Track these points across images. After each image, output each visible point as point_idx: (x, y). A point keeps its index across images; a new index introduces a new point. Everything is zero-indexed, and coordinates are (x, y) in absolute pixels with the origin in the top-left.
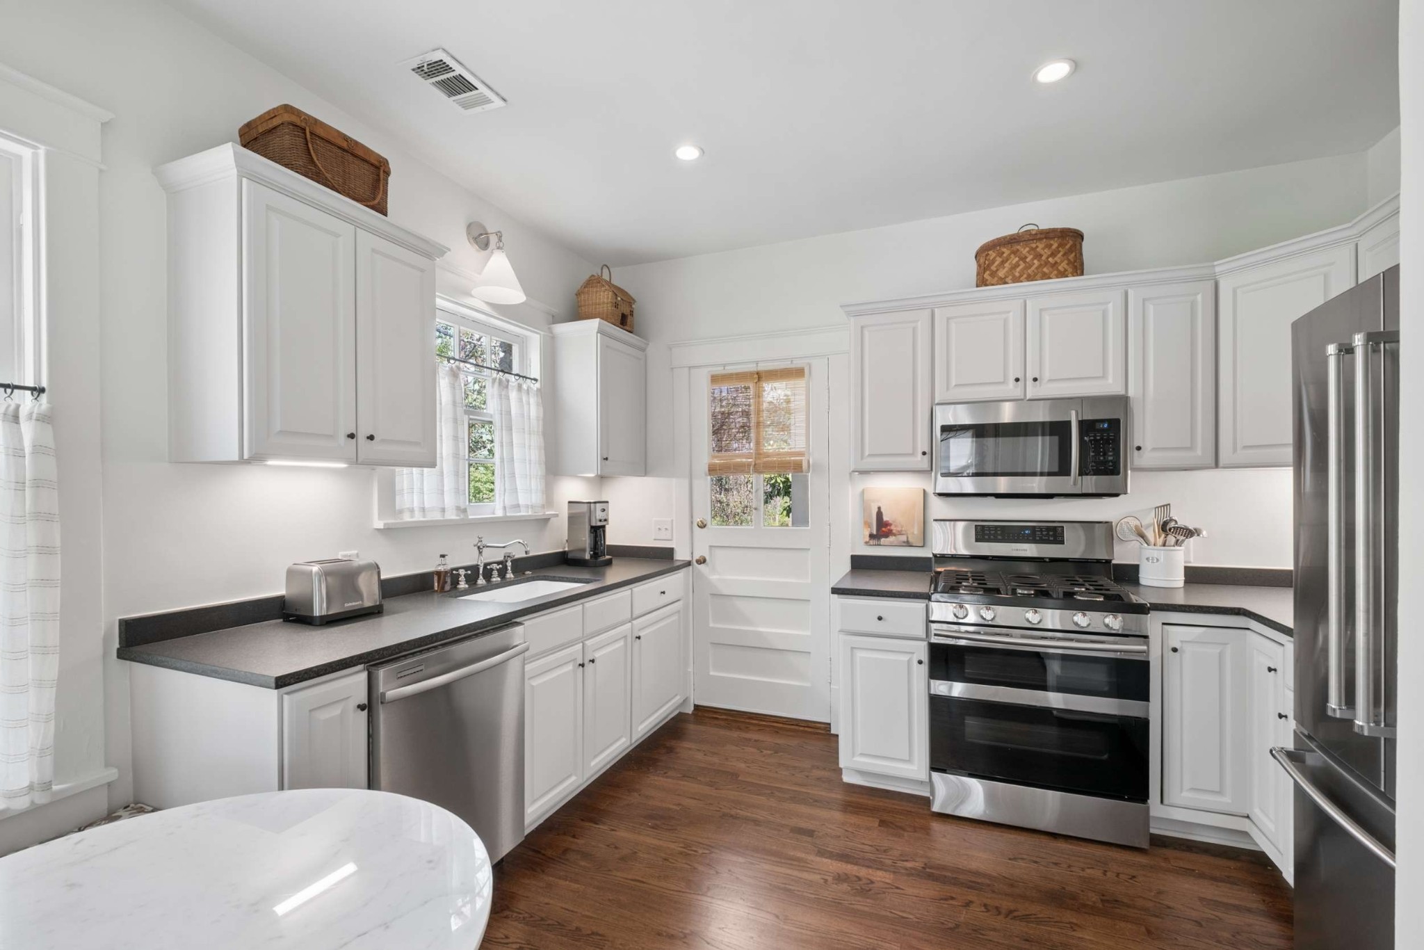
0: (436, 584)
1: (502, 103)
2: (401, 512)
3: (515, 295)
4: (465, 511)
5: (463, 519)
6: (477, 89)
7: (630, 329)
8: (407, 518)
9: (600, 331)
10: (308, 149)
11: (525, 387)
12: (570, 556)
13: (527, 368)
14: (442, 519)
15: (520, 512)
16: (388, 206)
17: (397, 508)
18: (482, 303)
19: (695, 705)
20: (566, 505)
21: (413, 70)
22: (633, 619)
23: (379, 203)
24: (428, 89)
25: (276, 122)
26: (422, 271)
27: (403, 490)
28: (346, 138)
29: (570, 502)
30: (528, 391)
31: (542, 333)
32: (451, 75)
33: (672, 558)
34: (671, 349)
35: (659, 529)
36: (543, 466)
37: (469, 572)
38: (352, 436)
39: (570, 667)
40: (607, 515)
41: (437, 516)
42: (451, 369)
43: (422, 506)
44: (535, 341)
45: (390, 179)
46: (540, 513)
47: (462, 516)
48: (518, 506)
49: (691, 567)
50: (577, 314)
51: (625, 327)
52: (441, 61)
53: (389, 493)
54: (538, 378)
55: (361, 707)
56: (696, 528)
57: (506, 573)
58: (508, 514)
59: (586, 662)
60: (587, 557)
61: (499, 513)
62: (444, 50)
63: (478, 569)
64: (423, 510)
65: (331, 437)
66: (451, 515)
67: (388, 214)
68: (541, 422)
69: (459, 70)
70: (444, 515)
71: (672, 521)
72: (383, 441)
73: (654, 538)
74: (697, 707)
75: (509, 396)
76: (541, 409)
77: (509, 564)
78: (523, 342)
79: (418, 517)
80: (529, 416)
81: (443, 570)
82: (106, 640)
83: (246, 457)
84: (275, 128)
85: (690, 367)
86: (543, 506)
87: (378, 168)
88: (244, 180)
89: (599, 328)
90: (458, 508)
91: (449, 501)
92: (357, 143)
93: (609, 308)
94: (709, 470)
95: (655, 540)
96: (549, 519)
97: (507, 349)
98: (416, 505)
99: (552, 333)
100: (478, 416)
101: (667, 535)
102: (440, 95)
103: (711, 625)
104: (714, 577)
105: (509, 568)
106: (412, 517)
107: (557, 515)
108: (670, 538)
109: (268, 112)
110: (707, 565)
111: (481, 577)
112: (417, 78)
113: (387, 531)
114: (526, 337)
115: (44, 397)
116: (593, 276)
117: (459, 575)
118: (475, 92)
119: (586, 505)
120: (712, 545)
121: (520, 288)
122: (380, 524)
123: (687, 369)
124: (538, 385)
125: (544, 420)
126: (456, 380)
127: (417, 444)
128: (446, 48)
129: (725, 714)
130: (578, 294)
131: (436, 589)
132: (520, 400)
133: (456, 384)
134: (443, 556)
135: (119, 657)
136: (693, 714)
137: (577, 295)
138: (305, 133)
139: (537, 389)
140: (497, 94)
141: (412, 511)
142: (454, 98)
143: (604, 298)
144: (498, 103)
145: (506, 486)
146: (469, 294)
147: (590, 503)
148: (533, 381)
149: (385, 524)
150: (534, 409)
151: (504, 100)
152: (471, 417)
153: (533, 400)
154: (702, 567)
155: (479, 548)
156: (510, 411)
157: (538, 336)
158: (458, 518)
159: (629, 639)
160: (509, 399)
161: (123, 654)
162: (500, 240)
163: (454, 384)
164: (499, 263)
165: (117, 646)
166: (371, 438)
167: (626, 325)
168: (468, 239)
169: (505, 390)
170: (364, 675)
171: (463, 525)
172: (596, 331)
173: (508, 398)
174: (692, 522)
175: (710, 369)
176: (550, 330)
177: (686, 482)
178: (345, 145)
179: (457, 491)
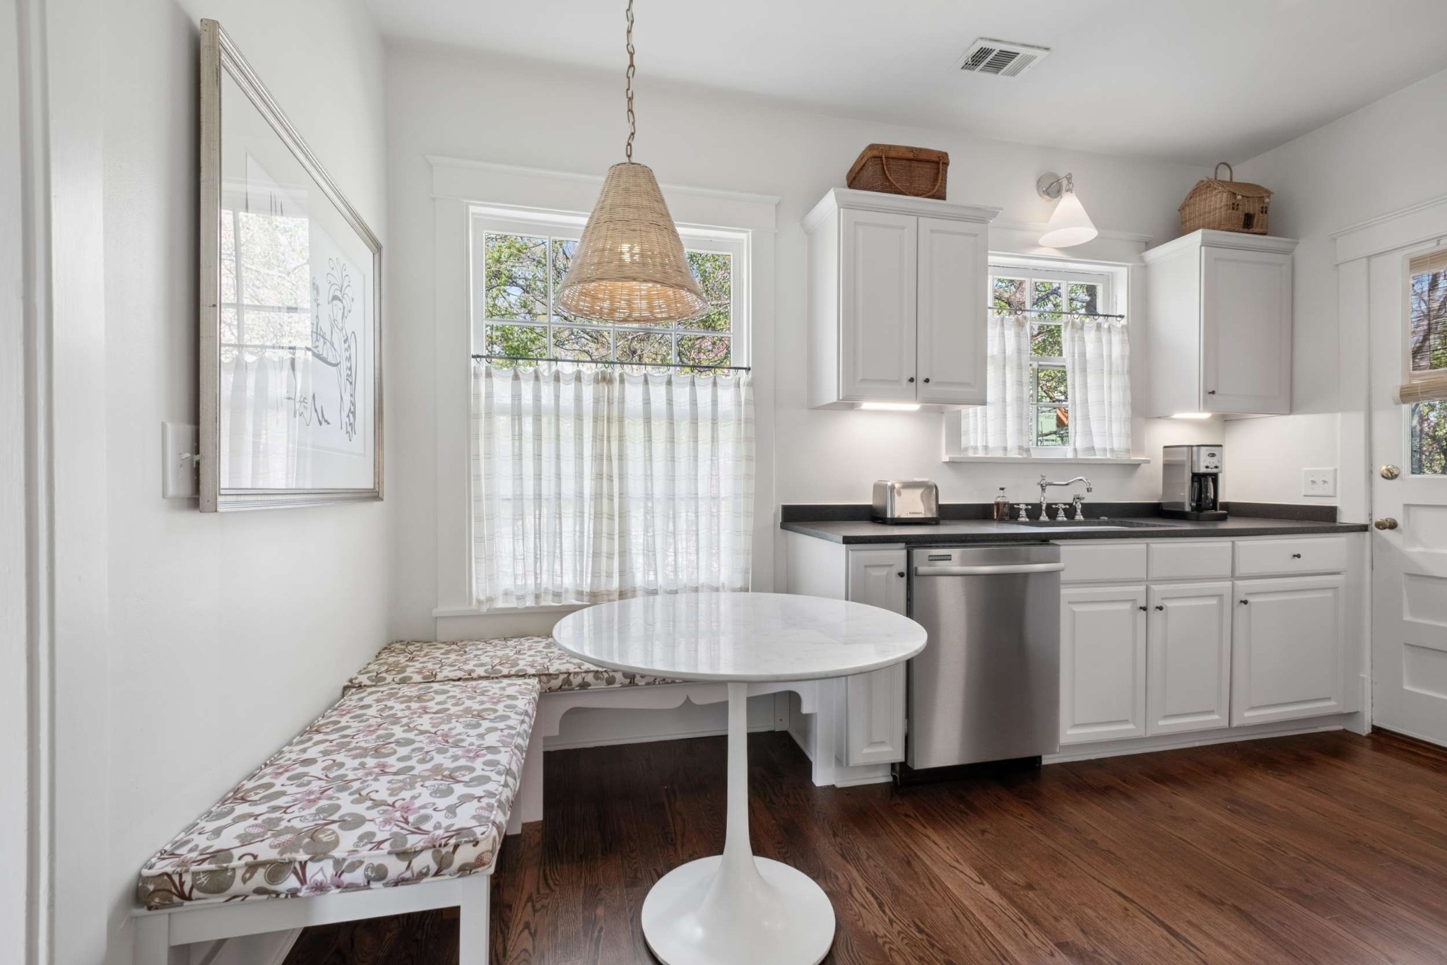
0: (995, 514)
1: (1046, 53)
2: (966, 449)
3: (1088, 233)
4: (1028, 450)
5: (1026, 458)
6: (1018, 54)
7: (1261, 231)
8: (971, 454)
9: (1205, 243)
10: (884, 170)
11: (1106, 326)
12: (1165, 508)
13: (1112, 307)
14: (1004, 457)
15: (1095, 455)
16: (947, 191)
17: (963, 446)
18: (1055, 250)
19: (1373, 727)
20: (1161, 451)
21: (963, 68)
22: (1233, 577)
23: (938, 190)
24: (980, 76)
25: (864, 161)
26: (975, 235)
27: (968, 430)
28: (911, 149)
29: (1165, 447)
30: (1109, 330)
31: (1130, 264)
32: (995, 53)
33: (1334, 520)
34: (1335, 240)
35: (1313, 482)
36: (1128, 408)
37: (1030, 507)
38: (912, 380)
39: (1127, 606)
40: (1221, 461)
41: (999, 454)
42: (1017, 320)
43: (984, 444)
44: (1121, 274)
45: (949, 168)
46: (1124, 458)
47: (1025, 455)
48: (1093, 448)
49: (1367, 534)
50: (1180, 229)
51: (1251, 230)
52: (982, 48)
53: (955, 433)
54: (1126, 315)
55: (901, 575)
56: (1379, 481)
57: (1075, 515)
58: (1079, 457)
59: (1151, 607)
60: (1187, 508)
61: (1070, 455)
62: (982, 38)
63: (1041, 506)
64: (986, 448)
65: (897, 382)
66: (1014, 454)
67: (947, 197)
68: (1126, 361)
69: (998, 47)
70: (1006, 453)
71: (1336, 470)
72: (938, 383)
73: (1303, 493)
74: (1377, 731)
75: (1084, 338)
76: (1127, 347)
77: (1079, 506)
78: (1109, 279)
79: (981, 454)
80: (1111, 356)
81: (1001, 501)
82: (775, 515)
83: (841, 398)
84: (864, 165)
85: (1369, 258)
86: (1128, 451)
87: (938, 163)
88: (842, 210)
89: (1202, 240)
90: (1020, 448)
91: (1012, 442)
92: (921, 150)
93: (1223, 213)
94: (1401, 396)
95: (1305, 496)
96: (1139, 464)
97: (1091, 290)
98: (979, 445)
99: (1143, 262)
100: (1049, 362)
101: (1328, 490)
102: (989, 77)
103: (1407, 618)
104: (1413, 550)
105: (1079, 511)
106: (975, 453)
107: (1148, 462)
108: (1331, 493)
109: (860, 156)
110: (1400, 531)
111: (1044, 513)
112: (966, 72)
113: (952, 464)
114: (1112, 273)
115: (750, 372)
116: (1202, 181)
117: (1019, 510)
118: (1018, 57)
119: (1185, 449)
120: (1407, 503)
121: (1091, 223)
122: (946, 458)
123: (1364, 261)
124: (1124, 322)
125: (1131, 358)
126: (1022, 330)
127: (968, 384)
128: (982, 36)
129: (1435, 752)
130: (1182, 209)
131: (995, 518)
132: (1100, 340)
133: (1022, 333)
134: (1002, 489)
135: (782, 527)
136: (1368, 737)
137: (1179, 210)
138: (882, 160)
139: (1123, 326)
140: (1039, 48)
141: (975, 448)
142: (1002, 71)
143: (1218, 201)
144: (1041, 54)
145: (1077, 428)
146: (1037, 245)
147: (1192, 446)
148: (1119, 319)
149: (950, 458)
150: (1117, 348)
151: (1047, 49)
152: (1040, 363)
153: (1116, 338)
154: (1387, 533)
155: (1042, 485)
156: (1085, 353)
157: (1125, 269)
158: (1020, 456)
159: (1227, 600)
160: (1084, 341)
161: (783, 527)
162: (1070, 183)
163: (1019, 333)
164: (1070, 203)
165: (780, 521)
166: (927, 381)
167: (1252, 227)
168: (1039, 193)
169: (1079, 332)
170: (904, 553)
171: (1024, 465)
172: (1200, 244)
173: (1082, 339)
174: (1371, 472)
175: (1407, 251)
176: (1142, 259)
177: (1358, 419)
178: (911, 156)
179: (1020, 432)
